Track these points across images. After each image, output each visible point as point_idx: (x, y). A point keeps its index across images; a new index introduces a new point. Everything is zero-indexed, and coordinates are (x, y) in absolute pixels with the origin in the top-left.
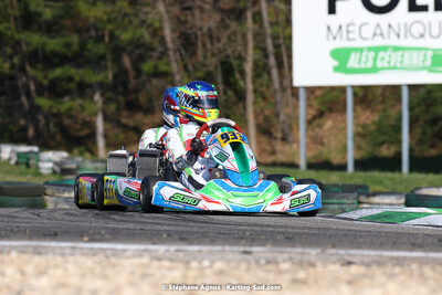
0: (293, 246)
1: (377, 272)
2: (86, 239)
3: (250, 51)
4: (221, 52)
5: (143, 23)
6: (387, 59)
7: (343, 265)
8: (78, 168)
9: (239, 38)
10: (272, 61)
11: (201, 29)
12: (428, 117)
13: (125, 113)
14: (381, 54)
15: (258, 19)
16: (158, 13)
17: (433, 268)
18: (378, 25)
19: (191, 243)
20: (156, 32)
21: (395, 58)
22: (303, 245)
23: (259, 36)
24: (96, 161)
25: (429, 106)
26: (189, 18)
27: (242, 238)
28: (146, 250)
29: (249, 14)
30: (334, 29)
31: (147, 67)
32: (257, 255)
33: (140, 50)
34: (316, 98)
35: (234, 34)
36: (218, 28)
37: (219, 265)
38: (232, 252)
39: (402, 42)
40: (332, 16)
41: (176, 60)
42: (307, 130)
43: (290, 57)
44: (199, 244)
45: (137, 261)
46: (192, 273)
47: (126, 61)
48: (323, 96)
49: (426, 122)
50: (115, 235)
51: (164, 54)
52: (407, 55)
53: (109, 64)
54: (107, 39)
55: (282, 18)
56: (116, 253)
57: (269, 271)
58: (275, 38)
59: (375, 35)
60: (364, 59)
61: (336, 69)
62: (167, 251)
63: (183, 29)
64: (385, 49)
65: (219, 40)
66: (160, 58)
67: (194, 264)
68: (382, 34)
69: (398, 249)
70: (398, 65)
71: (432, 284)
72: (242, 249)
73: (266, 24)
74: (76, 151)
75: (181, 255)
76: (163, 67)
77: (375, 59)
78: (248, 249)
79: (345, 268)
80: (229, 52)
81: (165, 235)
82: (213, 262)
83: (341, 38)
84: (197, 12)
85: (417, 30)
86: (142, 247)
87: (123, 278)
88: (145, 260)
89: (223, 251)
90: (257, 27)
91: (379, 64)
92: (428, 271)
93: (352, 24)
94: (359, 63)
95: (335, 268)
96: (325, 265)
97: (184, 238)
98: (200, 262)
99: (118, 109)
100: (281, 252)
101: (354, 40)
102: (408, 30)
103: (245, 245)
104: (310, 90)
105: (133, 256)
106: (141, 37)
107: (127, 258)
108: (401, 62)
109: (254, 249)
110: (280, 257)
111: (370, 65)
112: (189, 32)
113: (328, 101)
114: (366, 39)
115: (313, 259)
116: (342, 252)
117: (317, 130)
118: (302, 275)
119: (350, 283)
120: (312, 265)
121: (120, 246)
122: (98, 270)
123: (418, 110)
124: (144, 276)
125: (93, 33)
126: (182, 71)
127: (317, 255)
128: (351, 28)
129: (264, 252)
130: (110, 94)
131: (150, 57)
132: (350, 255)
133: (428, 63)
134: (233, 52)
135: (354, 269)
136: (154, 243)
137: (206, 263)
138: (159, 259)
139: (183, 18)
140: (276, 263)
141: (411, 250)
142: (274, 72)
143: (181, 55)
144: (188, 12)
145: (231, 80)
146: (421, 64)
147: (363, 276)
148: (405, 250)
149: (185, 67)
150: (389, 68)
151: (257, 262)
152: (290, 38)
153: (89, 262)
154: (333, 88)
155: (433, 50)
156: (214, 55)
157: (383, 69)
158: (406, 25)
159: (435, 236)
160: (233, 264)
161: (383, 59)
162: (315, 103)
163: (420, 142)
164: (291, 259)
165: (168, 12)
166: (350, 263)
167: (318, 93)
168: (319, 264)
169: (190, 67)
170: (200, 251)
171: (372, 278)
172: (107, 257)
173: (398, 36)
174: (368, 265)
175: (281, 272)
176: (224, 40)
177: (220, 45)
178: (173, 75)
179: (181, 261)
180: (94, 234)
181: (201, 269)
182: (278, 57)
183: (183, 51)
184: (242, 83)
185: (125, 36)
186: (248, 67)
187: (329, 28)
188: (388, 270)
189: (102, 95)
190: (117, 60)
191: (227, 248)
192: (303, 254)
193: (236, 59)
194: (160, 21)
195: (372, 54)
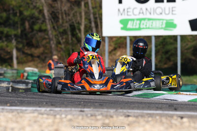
0: (103, 108)
1: (141, 120)
2: (8, 105)
3: (83, 20)
4: (70, 20)
5: (35, 7)
6: (145, 24)
7: (125, 117)
8: (5, 73)
9: (78, 14)
10: (93, 25)
11: (61, 10)
12: (164, 50)
13: (26, 48)
14: (143, 22)
15: (87, 5)
16: (41, 3)
17: (166, 119)
18: (141, 9)
19: (56, 107)
20: (41, 12)
21: (149, 24)
22: (107, 108)
23: (87, 13)
24: (12, 70)
25: (164, 45)
26: (56, 5)
27: (80, 105)
28: (36, 110)
29: (83, 3)
30: (121, 10)
31: (36, 27)
32: (86, 112)
33: (33, 20)
34: (113, 42)
35: (76, 12)
36: (68, 10)
37: (69, 117)
38: (75, 111)
39: (152, 16)
40: (121, 5)
41: (50, 24)
42: (109, 56)
43: (101, 23)
44: (60, 107)
45: (32, 115)
46: (57, 120)
47: (27, 25)
48: (116, 40)
49: (163, 53)
50: (22, 103)
51: (44, 21)
52: (154, 22)
53: (19, 26)
54: (18, 14)
55: (98, 5)
56: (22, 111)
57: (92, 119)
58: (94, 14)
59: (140, 13)
60: (135, 24)
61: (122, 29)
62: (46, 110)
63: (53, 10)
64: (144, 19)
65: (69, 15)
66: (42, 23)
67: (58, 116)
68: (143, 13)
69: (150, 110)
70: (150, 27)
71: (166, 125)
72: (80, 109)
73: (90, 8)
74: (4, 65)
75: (52, 112)
76: (43, 28)
77: (140, 24)
78: (83, 109)
79: (126, 119)
80: (74, 20)
81: (45, 103)
82: (66, 115)
83: (125, 14)
84: (59, 2)
85: (159, 11)
86: (34, 108)
87: (26, 123)
88: (36, 114)
89: (71, 110)
90: (86, 9)
91: (142, 26)
92: (164, 119)
93: (129, 8)
94: (133, 25)
95: (122, 118)
96: (117, 117)
97: (53, 105)
98: (61, 115)
99: (23, 46)
100: (97, 111)
101: (130, 15)
102: (155, 11)
103: (81, 108)
104: (111, 38)
105: (30, 113)
106: (34, 14)
107: (28, 113)
108: (152, 25)
109: (85, 109)
110: (97, 113)
111: (137, 27)
112: (56, 11)
113: (119, 43)
114: (136, 15)
115: (112, 114)
116: (125, 111)
117: (113, 56)
118: (107, 121)
119: (129, 125)
120: (112, 117)
121: (24, 108)
122: (14, 119)
123: (159, 47)
124: (35, 122)
125: (11, 12)
126: (52, 29)
127: (114, 112)
128: (129, 10)
129: (90, 111)
130: (19, 40)
131: (38, 22)
132: (129, 112)
133: (164, 26)
134: (76, 21)
135: (130, 119)
136: (40, 107)
137: (63, 116)
138: (42, 114)
139: (53, 5)
140: (95, 116)
141: (156, 110)
142: (94, 30)
143: (52, 22)
144: (55, 2)
145: (75, 33)
146: (160, 27)
147: (134, 122)
148: (153, 110)
149: (54, 27)
150: (146, 28)
151: (87, 115)
152: (101, 14)
153: (10, 115)
154: (121, 37)
155: (166, 20)
156: (67, 22)
157: (143, 28)
158: (154, 9)
159: (167, 104)
160: (75, 116)
161: (143, 24)
162: (112, 44)
163: (160, 61)
164: (102, 114)
165: (46, 2)
166: (129, 116)
167: (114, 39)
168: (115, 117)
169: (56, 27)
170: (61, 110)
171: (138, 122)
172: (18, 113)
173: (150, 13)
174: (137, 117)
175: (97, 120)
176: (71, 15)
177: (70, 18)
178: (48, 31)
179: (52, 115)
180: (12, 102)
181: (61, 119)
182: (96, 23)
183: (53, 20)
184: (79, 35)
185: (27, 13)
186: (82, 28)
187: (119, 10)
188: (146, 119)
189: (16, 40)
190: (23, 24)
191: (73, 109)
192: (107, 112)
193: (77, 23)
194: (43, 6)
195: (138, 22)
